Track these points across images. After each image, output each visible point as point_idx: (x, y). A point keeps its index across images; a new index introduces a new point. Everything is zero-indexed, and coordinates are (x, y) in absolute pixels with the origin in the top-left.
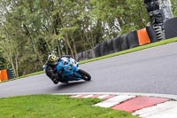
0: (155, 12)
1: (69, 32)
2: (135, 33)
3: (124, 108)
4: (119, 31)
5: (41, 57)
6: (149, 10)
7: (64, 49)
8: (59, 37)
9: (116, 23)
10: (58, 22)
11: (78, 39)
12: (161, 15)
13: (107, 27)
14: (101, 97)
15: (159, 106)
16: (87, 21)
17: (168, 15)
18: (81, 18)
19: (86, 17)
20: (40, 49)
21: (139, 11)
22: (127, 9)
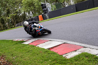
0: (45, 9)
1: (13, 16)
2: (38, 16)
3: (33, 44)
5: (2, 26)
6: (43, 8)
7: (11, 22)
8: (9, 18)
9: (31, 13)
10: (8, 12)
11: (16, 19)
12: (47, 10)
16: (20, 12)
17: (49, 10)
18: (18, 11)
19: (19, 11)
20: (1, 22)
21: (39, 8)
22: (35, 8)
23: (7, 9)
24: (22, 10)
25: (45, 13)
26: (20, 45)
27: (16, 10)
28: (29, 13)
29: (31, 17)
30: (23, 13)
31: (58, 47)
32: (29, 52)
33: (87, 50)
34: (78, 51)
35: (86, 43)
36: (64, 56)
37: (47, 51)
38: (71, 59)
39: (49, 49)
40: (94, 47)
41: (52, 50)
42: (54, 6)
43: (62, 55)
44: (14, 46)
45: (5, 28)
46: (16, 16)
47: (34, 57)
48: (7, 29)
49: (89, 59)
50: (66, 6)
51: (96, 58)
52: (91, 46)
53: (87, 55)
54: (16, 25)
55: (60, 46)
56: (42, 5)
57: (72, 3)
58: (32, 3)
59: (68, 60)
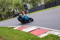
0: (26, 7)
1: (7, 12)
2: (22, 12)
3: (19, 29)
4: (18, 12)
6: (25, 7)
7: (6, 16)
8: (4, 13)
10: (4, 10)
11: (9, 14)
12: (27, 8)
13: (16, 11)
14: (14, 27)
15: (27, 28)
17: (29, 8)
19: (11, 9)
21: (23, 7)
22: (20, 7)
23: (3, 8)
24: (12, 8)
25: (27, 10)
26: (11, 30)
27: (8, 8)
28: (17, 10)
29: (17, 12)
30: (13, 10)
31: (35, 31)
32: (17, 34)
33: (52, 33)
34: (47, 33)
35: (51, 28)
36: (38, 36)
37: (28, 34)
38: (42, 38)
39: (29, 32)
40: (56, 30)
41: (31, 33)
42: (32, 6)
43: (37, 36)
44: (8, 30)
45: (2, 19)
46: (8, 12)
47: (20, 37)
48: (3, 20)
49: (54, 38)
50: (39, 5)
51: (58, 37)
52: (55, 30)
53: (52, 36)
54: (9, 17)
55: (36, 30)
56: (24, 5)
57: (43, 3)
58: (18, 4)
59: (41, 39)
